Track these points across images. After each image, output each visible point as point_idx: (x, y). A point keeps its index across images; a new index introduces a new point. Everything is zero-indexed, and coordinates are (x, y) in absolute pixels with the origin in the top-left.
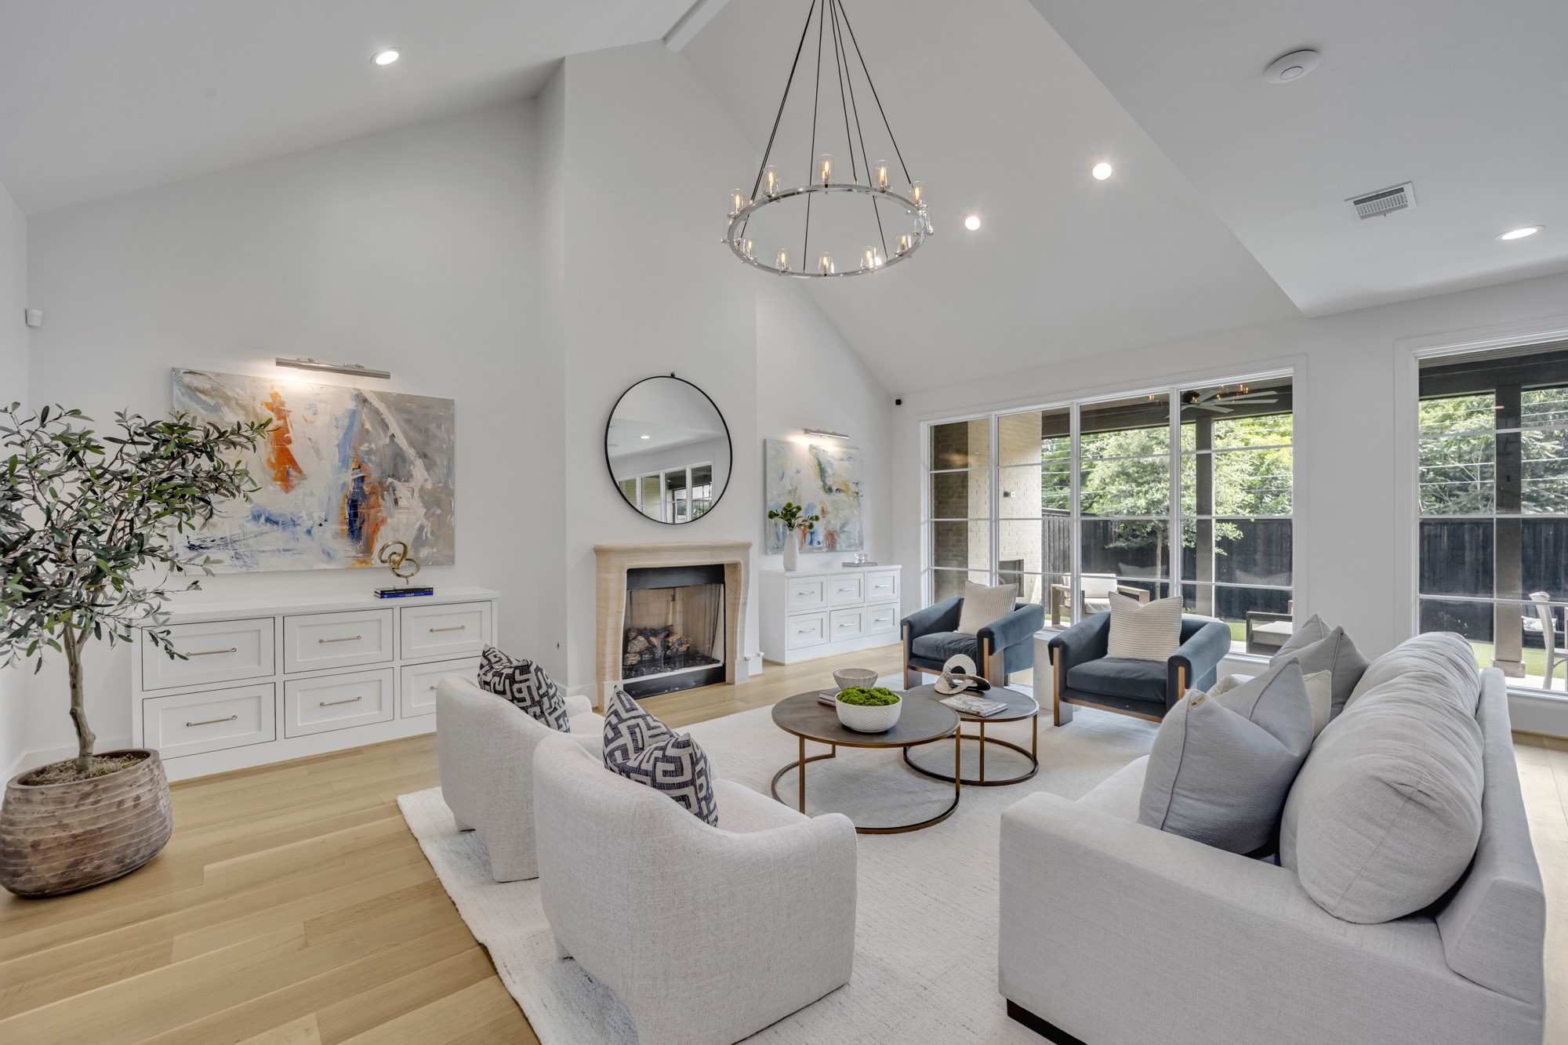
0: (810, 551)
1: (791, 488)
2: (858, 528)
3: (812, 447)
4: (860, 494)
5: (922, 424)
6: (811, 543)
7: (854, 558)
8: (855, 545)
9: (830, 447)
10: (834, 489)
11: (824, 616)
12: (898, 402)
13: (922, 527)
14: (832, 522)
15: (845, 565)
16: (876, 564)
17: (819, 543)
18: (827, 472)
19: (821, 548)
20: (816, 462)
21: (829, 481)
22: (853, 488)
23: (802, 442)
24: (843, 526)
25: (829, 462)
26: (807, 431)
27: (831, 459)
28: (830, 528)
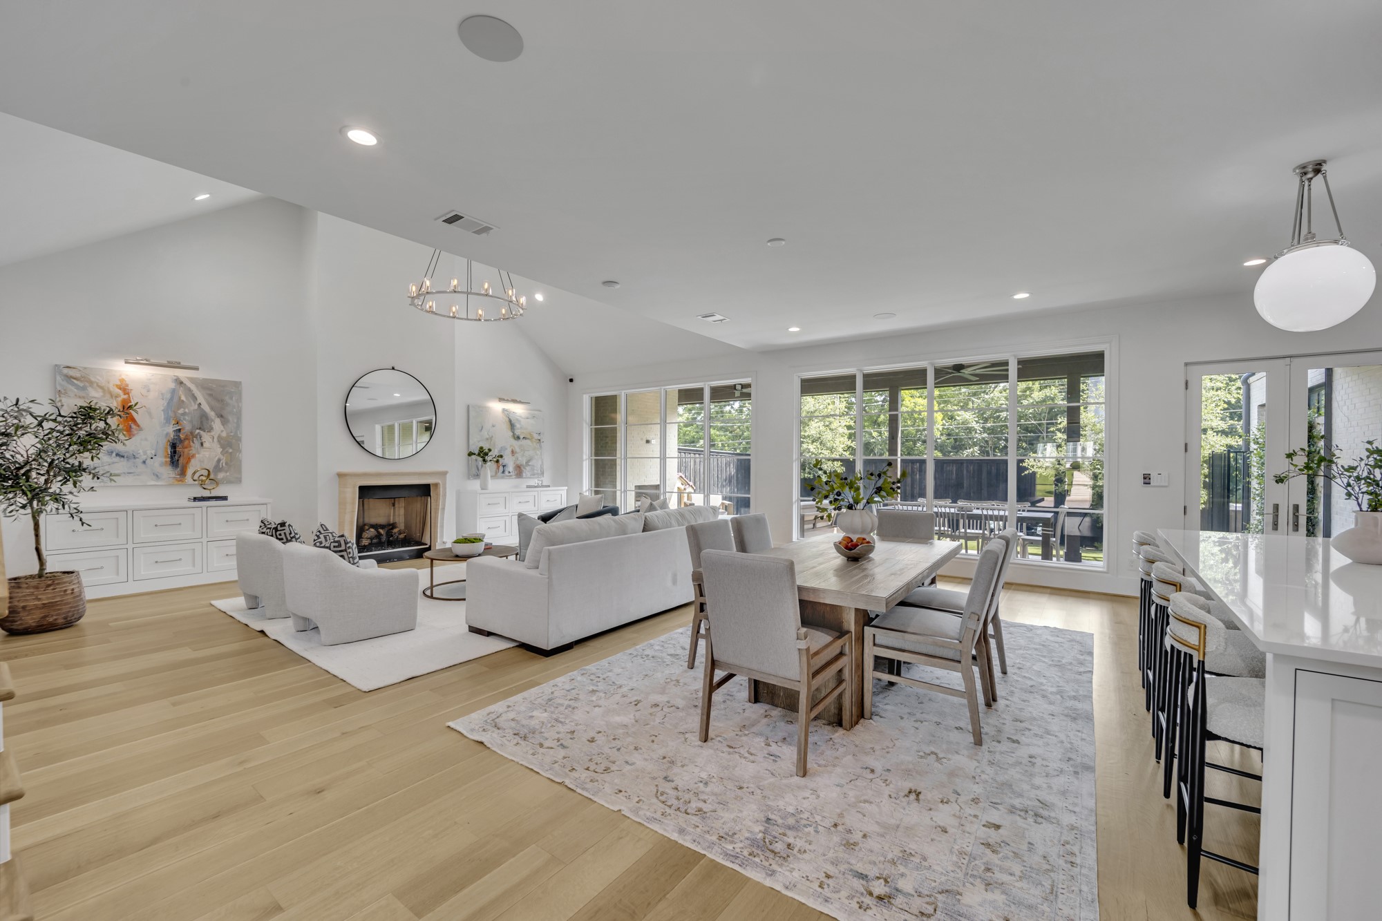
0: (503, 478)
1: (488, 437)
2: (540, 463)
3: (504, 410)
4: (542, 441)
5: (584, 396)
6: (503, 472)
7: (534, 482)
8: (538, 474)
9: (518, 410)
10: (521, 437)
11: (507, 519)
12: (571, 380)
13: (584, 463)
14: (520, 459)
15: (528, 487)
16: (549, 486)
17: (509, 472)
18: (516, 426)
19: (511, 476)
20: (507, 419)
21: (518, 432)
22: (536, 437)
23: (496, 407)
24: (528, 462)
25: (517, 420)
26: (501, 400)
27: (518, 418)
28: (518, 462)
